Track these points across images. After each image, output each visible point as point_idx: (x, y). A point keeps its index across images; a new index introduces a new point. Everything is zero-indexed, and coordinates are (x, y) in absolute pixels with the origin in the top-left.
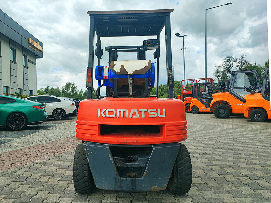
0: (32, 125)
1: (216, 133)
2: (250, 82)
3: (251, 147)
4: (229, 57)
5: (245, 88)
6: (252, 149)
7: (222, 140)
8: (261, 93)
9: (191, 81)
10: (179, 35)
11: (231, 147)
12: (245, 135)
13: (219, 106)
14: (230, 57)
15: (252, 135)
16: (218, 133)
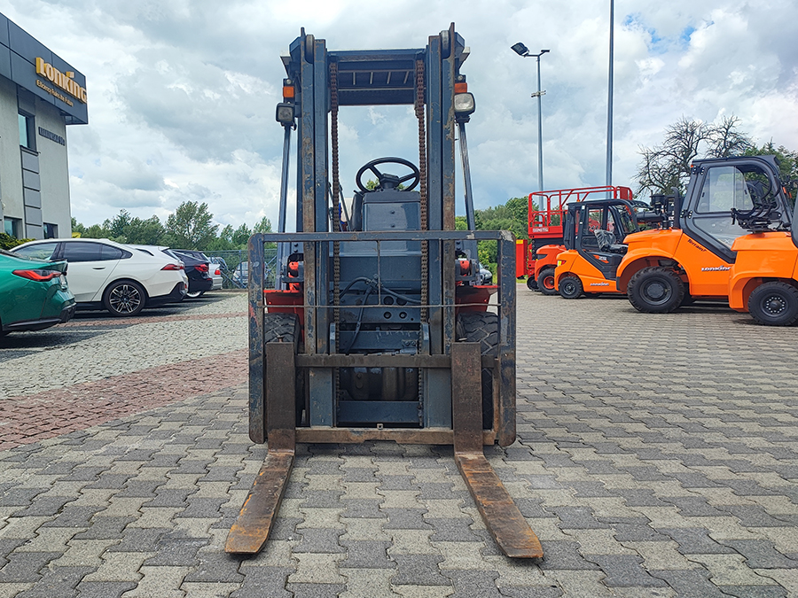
0: (18, 331)
1: (628, 364)
2: (753, 198)
3: (751, 416)
4: (687, 124)
5: (736, 214)
6: (756, 427)
7: (648, 389)
8: (787, 231)
9: (560, 195)
10: (525, 49)
11: (679, 419)
12: (730, 372)
13: (647, 274)
14: (690, 123)
15: (754, 370)
16: (637, 365)
